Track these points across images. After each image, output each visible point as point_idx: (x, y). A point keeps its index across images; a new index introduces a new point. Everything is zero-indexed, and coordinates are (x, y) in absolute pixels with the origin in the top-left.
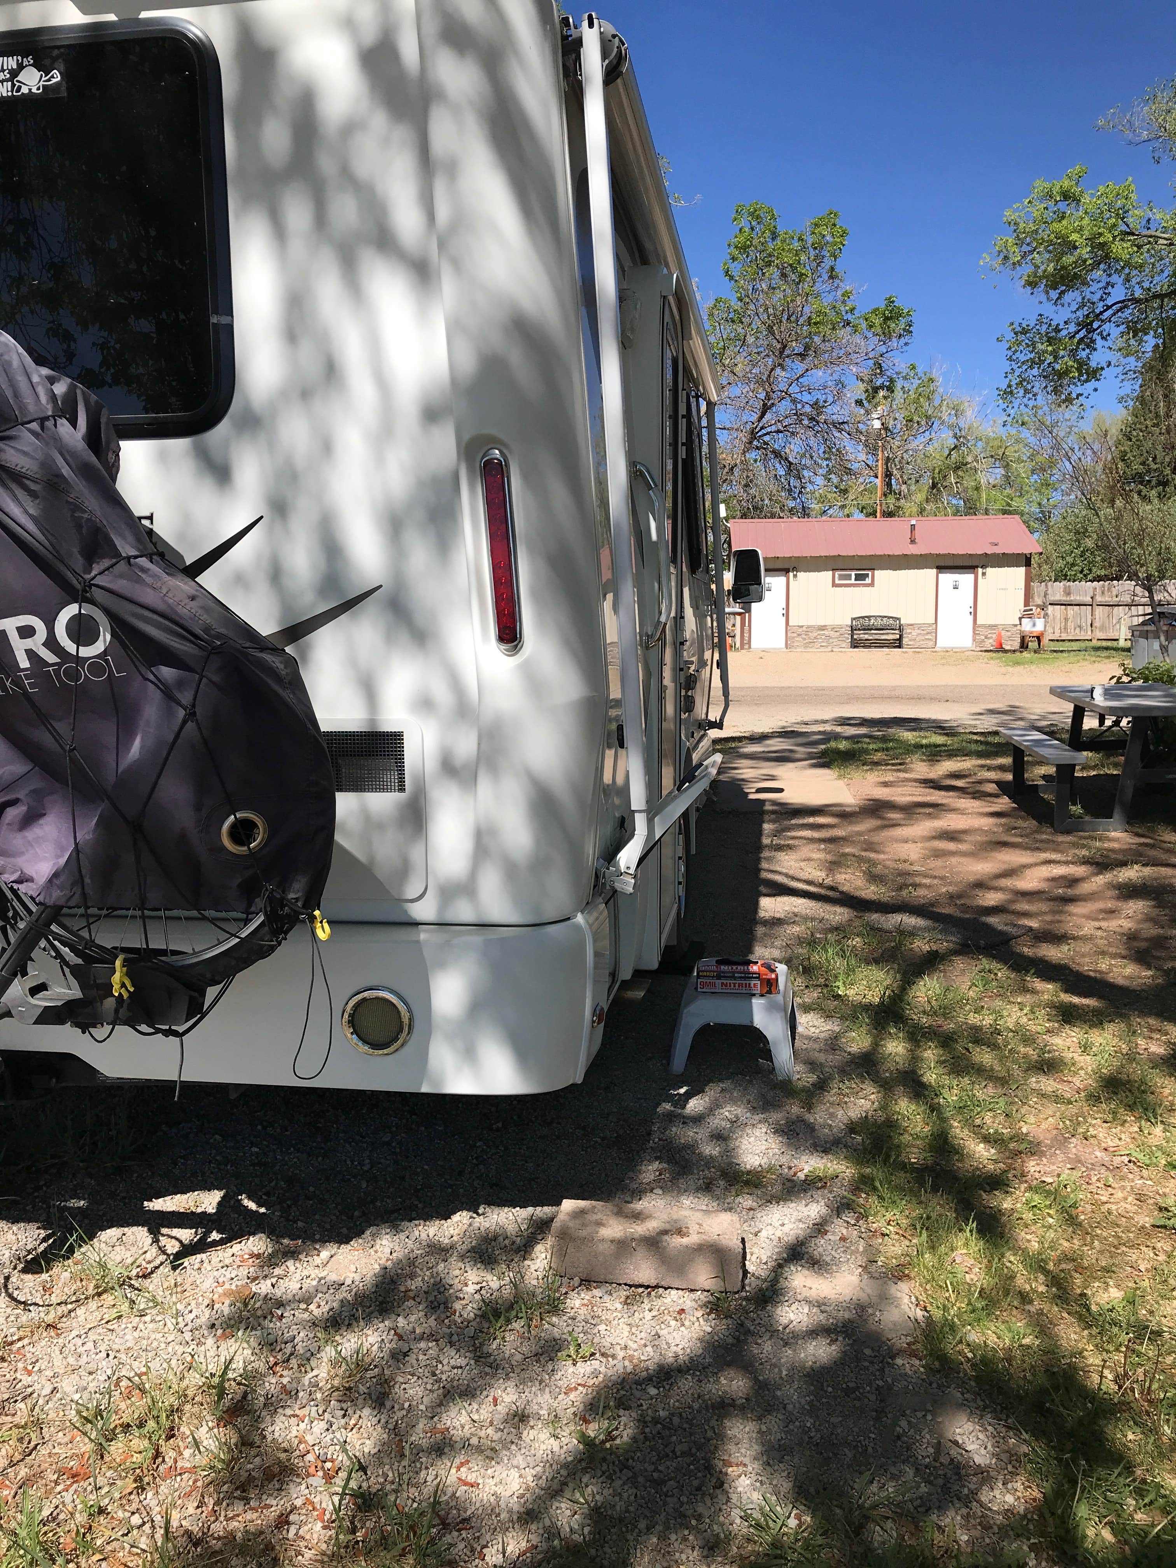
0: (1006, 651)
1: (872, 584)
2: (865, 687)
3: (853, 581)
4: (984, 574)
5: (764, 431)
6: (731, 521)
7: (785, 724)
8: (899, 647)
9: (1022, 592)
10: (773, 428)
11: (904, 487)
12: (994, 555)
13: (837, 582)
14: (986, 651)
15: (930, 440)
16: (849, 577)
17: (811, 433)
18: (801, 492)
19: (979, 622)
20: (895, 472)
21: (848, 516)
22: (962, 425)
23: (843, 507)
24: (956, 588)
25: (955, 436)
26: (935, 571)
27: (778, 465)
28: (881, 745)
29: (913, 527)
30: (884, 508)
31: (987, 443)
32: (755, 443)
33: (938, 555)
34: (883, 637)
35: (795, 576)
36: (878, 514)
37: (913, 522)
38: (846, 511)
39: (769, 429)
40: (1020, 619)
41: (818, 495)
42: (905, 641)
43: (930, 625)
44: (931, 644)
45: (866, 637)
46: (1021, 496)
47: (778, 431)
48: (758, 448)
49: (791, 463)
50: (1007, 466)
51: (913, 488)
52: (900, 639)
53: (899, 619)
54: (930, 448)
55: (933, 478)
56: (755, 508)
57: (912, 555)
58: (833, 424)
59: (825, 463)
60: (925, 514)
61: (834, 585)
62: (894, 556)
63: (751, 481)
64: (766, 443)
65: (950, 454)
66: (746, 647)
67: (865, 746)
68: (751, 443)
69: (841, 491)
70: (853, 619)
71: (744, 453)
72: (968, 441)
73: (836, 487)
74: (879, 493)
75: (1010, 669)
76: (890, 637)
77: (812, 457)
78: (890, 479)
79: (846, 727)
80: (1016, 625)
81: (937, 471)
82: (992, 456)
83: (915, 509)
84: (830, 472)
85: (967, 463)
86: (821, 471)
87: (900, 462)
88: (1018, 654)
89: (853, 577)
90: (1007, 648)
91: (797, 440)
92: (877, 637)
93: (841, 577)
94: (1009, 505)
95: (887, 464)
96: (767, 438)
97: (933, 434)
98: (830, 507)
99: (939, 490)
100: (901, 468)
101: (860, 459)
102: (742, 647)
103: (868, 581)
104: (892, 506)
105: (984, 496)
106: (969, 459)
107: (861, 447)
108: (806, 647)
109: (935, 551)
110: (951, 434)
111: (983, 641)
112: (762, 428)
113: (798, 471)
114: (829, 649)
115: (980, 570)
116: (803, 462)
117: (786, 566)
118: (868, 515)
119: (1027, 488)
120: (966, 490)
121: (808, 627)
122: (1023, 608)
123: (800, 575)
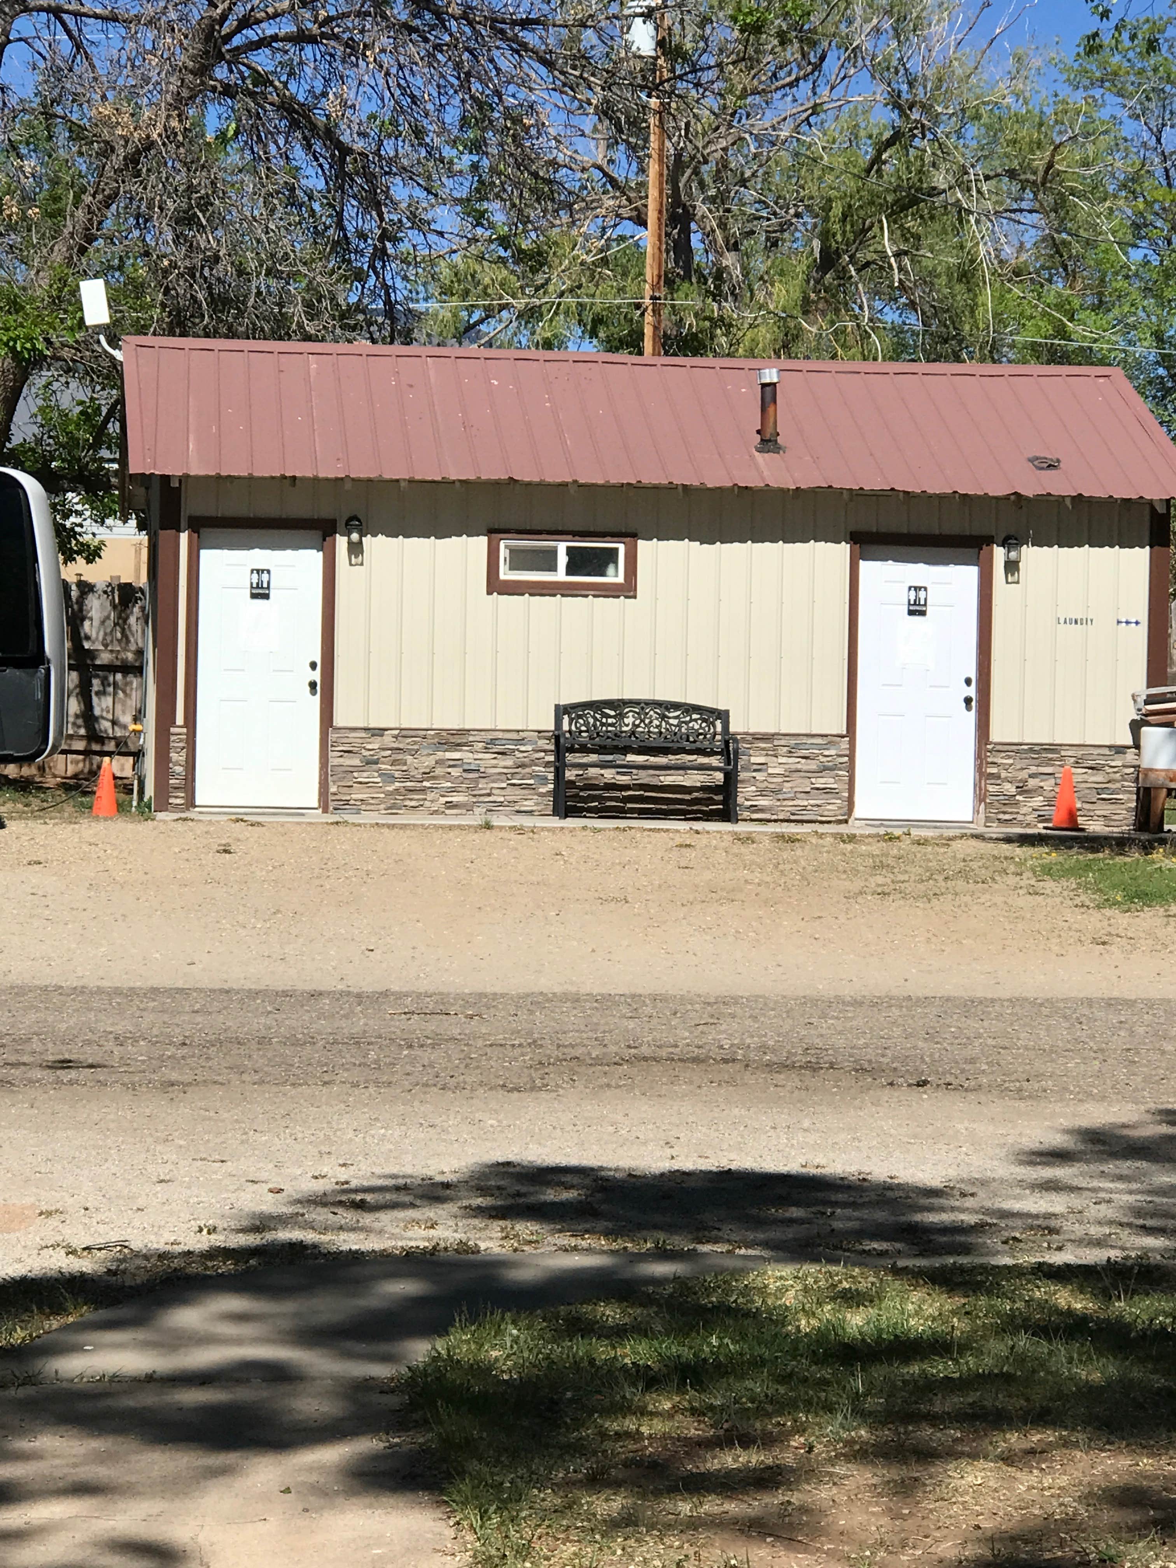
0: (1094, 843)
1: (628, 589)
2: (605, 1002)
3: (561, 575)
4: (1012, 567)
5: (251, 34)
6: (130, 341)
7: (269, 1205)
8: (727, 814)
9: (1140, 636)
10: (287, 27)
11: (729, 260)
12: (1047, 501)
13: (505, 574)
14: (1025, 840)
15: (815, 109)
16: (548, 561)
17: (414, 50)
18: (381, 254)
19: (996, 735)
20: (702, 209)
21: (548, 345)
22: (915, 65)
23: (531, 315)
24: (917, 610)
25: (895, 102)
26: (843, 550)
27: (298, 153)
28: (673, 1348)
29: (769, 391)
30: (666, 324)
31: (994, 131)
32: (221, 72)
33: (858, 495)
34: (670, 779)
35: (356, 549)
36: (648, 345)
37: (770, 375)
38: (543, 331)
39: (269, 29)
40: (1136, 727)
41: (445, 273)
42: (745, 794)
43: (830, 739)
44: (834, 807)
45: (609, 775)
46: (1100, 306)
47: (301, 38)
48: (228, 91)
49: (346, 150)
50: (1060, 206)
51: (760, 264)
52: (729, 788)
53: (723, 716)
54: (815, 137)
55: (826, 236)
56: (220, 303)
57: (767, 490)
58: (495, 22)
59: (467, 160)
60: (801, 348)
61: (495, 586)
62: (703, 490)
63: (205, 204)
64: (262, 79)
65: (877, 160)
66: (177, 801)
67: (603, 1351)
68: (203, 71)
69: (521, 256)
70: (561, 711)
71: (179, 104)
72: (936, 119)
73: (504, 241)
74: (650, 272)
75: (1121, 920)
76: (694, 779)
77: (418, 133)
78: (686, 232)
79: (525, 1228)
80: (1120, 750)
81: (837, 210)
82: (1012, 174)
83: (765, 334)
84: (482, 191)
85: (934, 192)
86: (450, 187)
87: (718, 177)
88: (1135, 855)
89: (562, 559)
90: (1095, 827)
91: (365, 70)
92: (645, 777)
93: (519, 560)
94: (1062, 333)
95: (674, 181)
96: (262, 60)
97: (824, 92)
98: (490, 313)
99: (843, 276)
100: (720, 199)
101: (586, 159)
102: (163, 805)
103: (615, 576)
104: (690, 320)
105: (987, 297)
106: (940, 179)
107: (588, 123)
108: (393, 809)
109: (844, 481)
110: (880, 92)
111: (1010, 801)
112: (245, 23)
113: (370, 178)
114: (476, 818)
115: (999, 554)
116: (388, 149)
117: (325, 511)
118: (614, 345)
119: (1120, 283)
120: (928, 279)
121: (404, 733)
122: (1143, 691)
123: (375, 544)
